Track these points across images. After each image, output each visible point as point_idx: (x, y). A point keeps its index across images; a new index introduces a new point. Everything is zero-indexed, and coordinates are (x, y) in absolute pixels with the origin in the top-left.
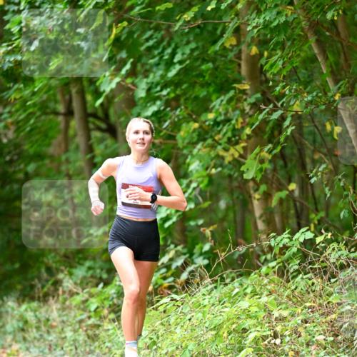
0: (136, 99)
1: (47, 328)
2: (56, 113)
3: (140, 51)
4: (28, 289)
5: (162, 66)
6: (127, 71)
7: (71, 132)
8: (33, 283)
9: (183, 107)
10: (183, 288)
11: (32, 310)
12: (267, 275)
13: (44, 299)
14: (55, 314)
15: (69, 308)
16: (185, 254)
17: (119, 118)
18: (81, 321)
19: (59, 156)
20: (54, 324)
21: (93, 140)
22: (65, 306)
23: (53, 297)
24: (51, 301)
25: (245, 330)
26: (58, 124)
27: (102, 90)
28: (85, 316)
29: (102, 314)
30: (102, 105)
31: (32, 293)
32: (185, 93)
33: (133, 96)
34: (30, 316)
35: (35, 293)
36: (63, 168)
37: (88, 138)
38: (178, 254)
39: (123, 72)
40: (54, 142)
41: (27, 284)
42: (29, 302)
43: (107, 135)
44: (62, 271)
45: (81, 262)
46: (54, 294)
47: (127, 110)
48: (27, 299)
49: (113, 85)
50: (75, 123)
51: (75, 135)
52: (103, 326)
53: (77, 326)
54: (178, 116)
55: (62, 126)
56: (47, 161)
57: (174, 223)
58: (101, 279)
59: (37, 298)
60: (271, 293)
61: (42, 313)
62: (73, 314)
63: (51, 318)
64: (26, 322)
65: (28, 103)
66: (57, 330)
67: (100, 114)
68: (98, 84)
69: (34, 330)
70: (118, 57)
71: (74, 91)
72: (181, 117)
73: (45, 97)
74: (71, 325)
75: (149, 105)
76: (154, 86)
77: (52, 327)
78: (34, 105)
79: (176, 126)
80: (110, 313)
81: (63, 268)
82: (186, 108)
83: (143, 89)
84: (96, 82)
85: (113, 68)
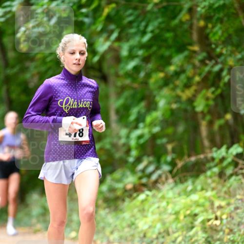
12: (211, 177)
25: (196, 215)
38: (150, 163)
39: (113, 38)
49: (106, 47)
57: (147, 141)
60: (213, 189)
67: (96, 67)
68: (95, 46)
85: (105, 35)
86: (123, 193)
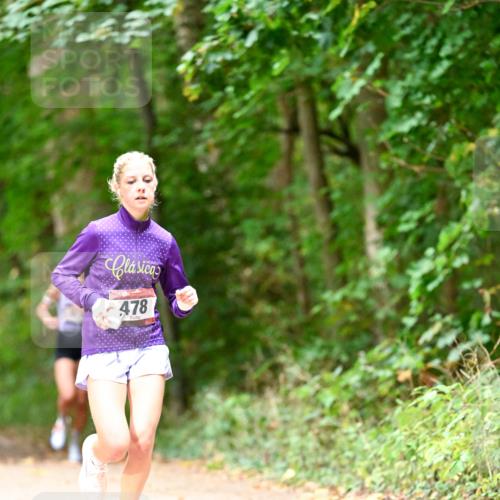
0: (388, 109)
1: (263, 431)
2: (276, 129)
3: (393, 42)
4: (236, 376)
5: (425, 64)
6: (376, 71)
7: (297, 156)
8: (243, 368)
9: (453, 121)
10: (454, 375)
11: (241, 406)
13: (259, 389)
14: (274, 412)
15: (294, 403)
16: (456, 327)
17: (363, 136)
18: (310, 422)
19: (280, 190)
20: (273, 424)
21: (328, 169)
22: (288, 400)
23: (272, 386)
24: (269, 392)
26: (278, 145)
27: (340, 95)
28: (316, 414)
29: (340, 411)
30: (340, 118)
31: (241, 382)
32: (456, 101)
33: (383, 105)
34: (239, 414)
35: (246, 382)
36: (287, 206)
37: (321, 165)
38: (447, 328)
39: (370, 71)
40: (275, 170)
41: (235, 368)
42: (238, 395)
43: (347, 161)
44: (284, 352)
45: (311, 338)
46: (273, 382)
47: (374, 126)
48: (234, 389)
49: (356, 90)
50: (302, 144)
51: (302, 161)
52: (341, 428)
53: (305, 428)
54: (447, 135)
55: (284, 147)
57: (441, 284)
58: (338, 362)
59: (248, 389)
61: (256, 409)
62: (299, 411)
63: (269, 418)
64: (234, 423)
65: (236, 115)
66: (278, 433)
67: (338, 130)
68: (334, 88)
69: (246, 434)
70: (363, 51)
71: (302, 99)
72: (451, 135)
73: (260, 107)
74: (297, 427)
75: (405, 117)
76: (413, 91)
77: (270, 429)
78: (243, 119)
79: (445, 148)
80: (351, 409)
81: (284, 346)
82: (458, 122)
83: (398, 96)
84: (331, 85)
85: (355, 66)
86: (391, 389)
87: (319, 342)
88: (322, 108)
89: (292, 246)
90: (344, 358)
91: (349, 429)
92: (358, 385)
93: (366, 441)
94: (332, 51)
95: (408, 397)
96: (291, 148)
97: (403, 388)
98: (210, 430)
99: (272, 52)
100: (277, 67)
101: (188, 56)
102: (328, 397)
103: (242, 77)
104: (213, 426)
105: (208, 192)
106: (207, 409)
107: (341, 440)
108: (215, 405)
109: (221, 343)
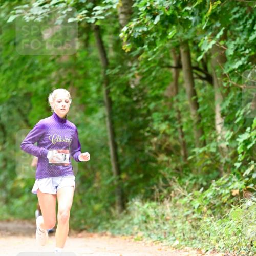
0: (227, 56)
1: (163, 221)
2: (169, 67)
3: (230, 21)
4: (150, 192)
5: (245, 32)
6: (220, 36)
7: (180, 80)
8: (153, 188)
11: (152, 208)
14: (169, 211)
15: (179, 206)
17: (215, 70)
18: (187, 216)
19: (172, 97)
20: (168, 217)
21: (196, 86)
22: (176, 205)
23: (168, 198)
24: (166, 201)
26: (171, 74)
27: (202, 49)
28: (190, 212)
29: (202, 211)
30: (202, 60)
31: (152, 196)
33: (225, 54)
34: (151, 212)
35: (154, 196)
36: (175, 106)
37: (193, 84)
39: (218, 36)
40: (168, 87)
41: (148, 189)
42: (150, 202)
43: (206, 82)
44: (174, 181)
45: (188, 173)
46: (168, 196)
47: (220, 64)
48: (148, 200)
49: (210, 46)
50: (183, 74)
51: (183, 82)
52: (203, 219)
53: (185, 219)
55: (174, 75)
56: (162, 101)
58: (202, 186)
59: (156, 200)
61: (160, 210)
62: (181, 210)
63: (166, 213)
64: (148, 216)
65: (149, 59)
66: (170, 222)
67: (201, 67)
68: (199, 45)
69: (154, 222)
70: (214, 26)
71: (182, 50)
73: (162, 55)
74: (180, 219)
75: (236, 60)
76: (239, 47)
77: (167, 220)
78: (154, 61)
80: (208, 210)
81: (174, 177)
83: (232, 49)
84: (198, 43)
85: (210, 34)
86: (228, 200)
87: (191, 175)
88: (193, 55)
89: (178, 126)
90: (205, 184)
91: (207, 219)
92: (212, 197)
93: (216, 226)
94: (198, 26)
95: (237, 203)
96: (177, 76)
97: (235, 198)
98: (136, 220)
99: (167, 27)
100: (171, 34)
101: (125, 29)
102: (196, 204)
103: (153, 40)
104: (137, 218)
105: (135, 99)
106: (134, 210)
107: (203, 225)
108: (139, 207)
109: (141, 176)
